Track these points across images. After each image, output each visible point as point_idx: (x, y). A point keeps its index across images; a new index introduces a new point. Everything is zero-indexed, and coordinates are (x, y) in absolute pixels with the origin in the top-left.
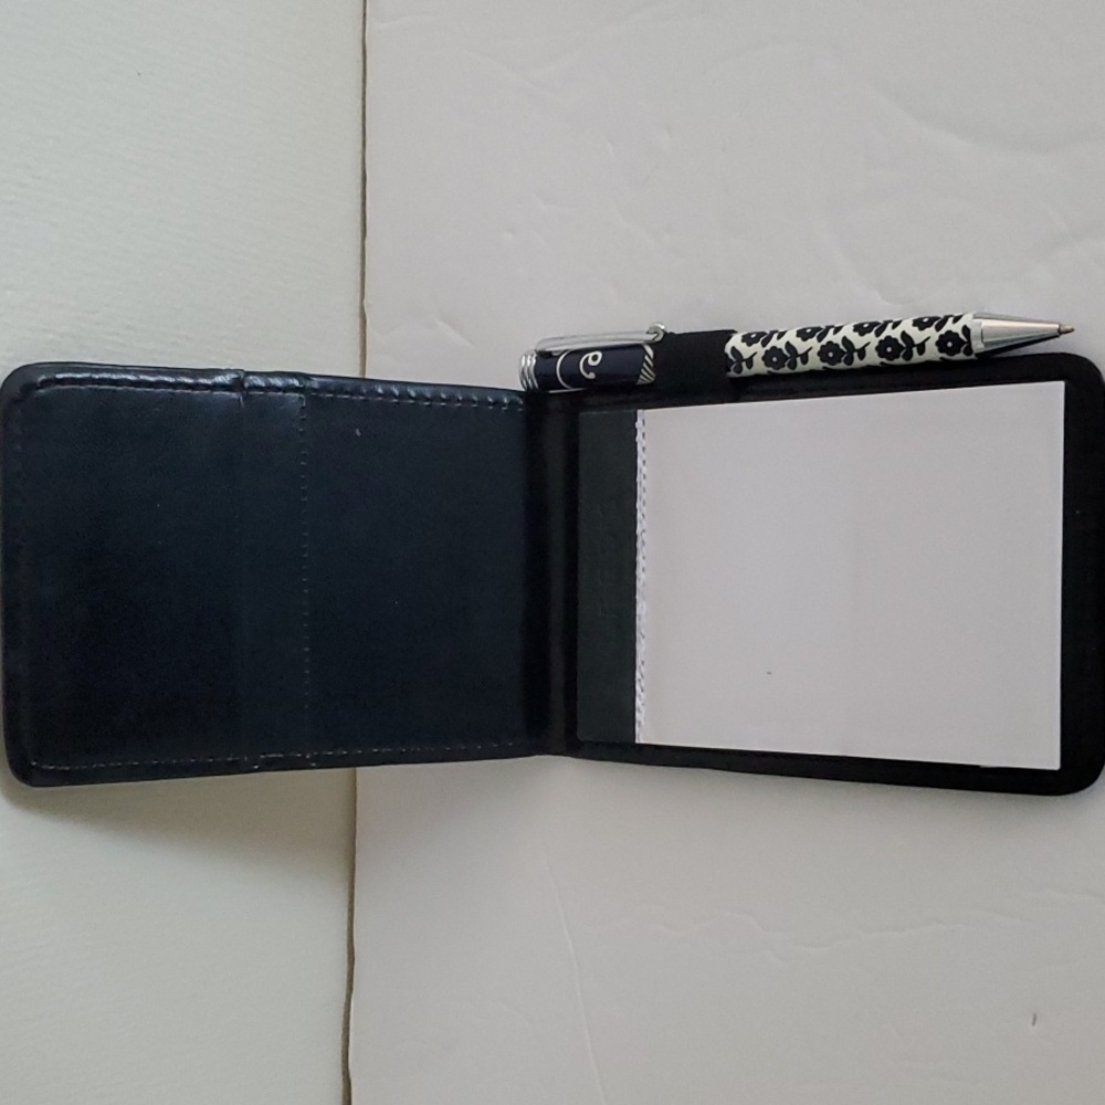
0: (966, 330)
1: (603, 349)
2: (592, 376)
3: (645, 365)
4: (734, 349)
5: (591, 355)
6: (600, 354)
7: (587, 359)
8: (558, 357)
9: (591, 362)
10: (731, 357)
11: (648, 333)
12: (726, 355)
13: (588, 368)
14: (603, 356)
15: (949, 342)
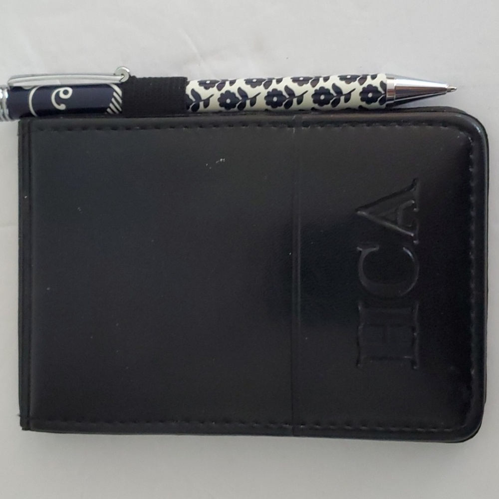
0: (383, 85)
1: (71, 86)
2: (62, 107)
3: (113, 100)
4: (193, 91)
5: (62, 90)
6: (70, 90)
7: (58, 94)
8: (30, 90)
9: (62, 96)
10: (191, 97)
11: (115, 75)
12: (188, 96)
13: (59, 100)
14: (73, 91)
15: (370, 94)
